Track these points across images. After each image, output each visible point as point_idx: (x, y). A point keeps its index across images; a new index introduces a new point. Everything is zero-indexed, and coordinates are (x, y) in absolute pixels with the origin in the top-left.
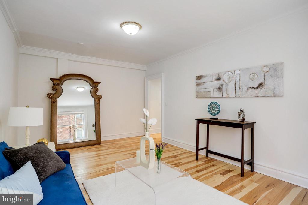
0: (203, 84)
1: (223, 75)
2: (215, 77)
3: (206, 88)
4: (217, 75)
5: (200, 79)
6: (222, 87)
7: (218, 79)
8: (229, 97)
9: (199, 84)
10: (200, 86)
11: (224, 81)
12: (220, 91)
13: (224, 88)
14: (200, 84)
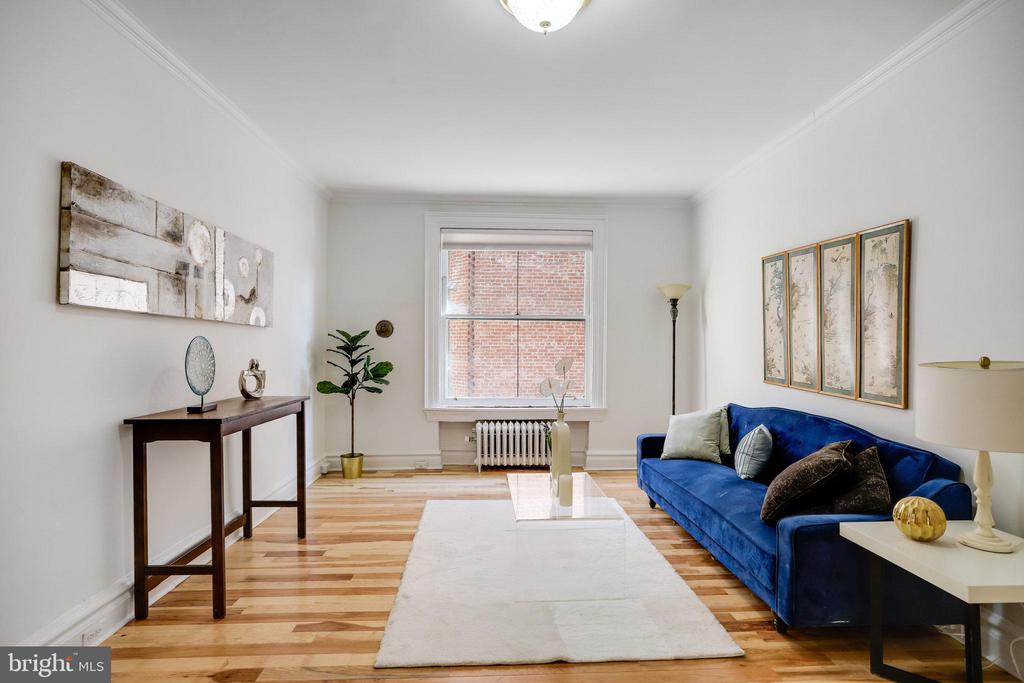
0: (116, 235)
1: (189, 228)
2: (165, 224)
3: (127, 262)
4: (172, 217)
5: (97, 194)
6: (187, 275)
7: (175, 237)
8: (201, 319)
9: (89, 223)
10: (95, 237)
11: (190, 252)
12: (179, 292)
13: (191, 280)
14: (97, 226)
